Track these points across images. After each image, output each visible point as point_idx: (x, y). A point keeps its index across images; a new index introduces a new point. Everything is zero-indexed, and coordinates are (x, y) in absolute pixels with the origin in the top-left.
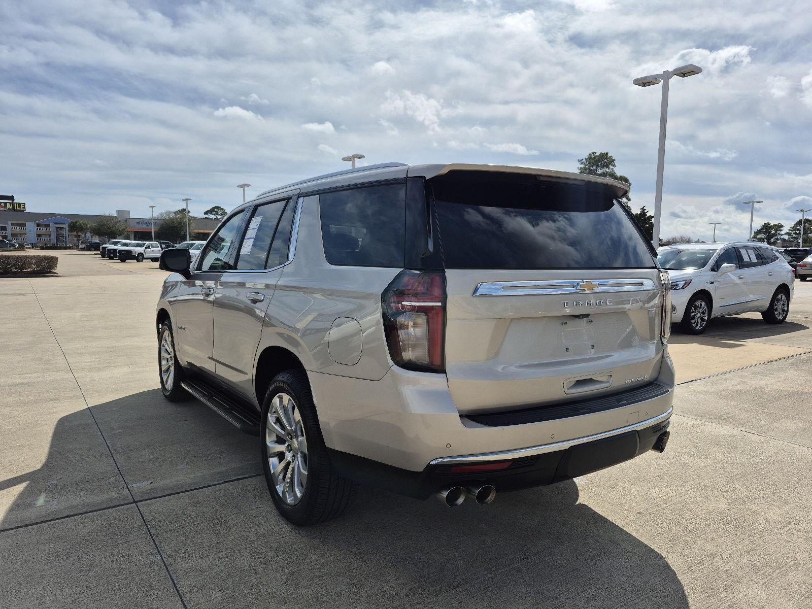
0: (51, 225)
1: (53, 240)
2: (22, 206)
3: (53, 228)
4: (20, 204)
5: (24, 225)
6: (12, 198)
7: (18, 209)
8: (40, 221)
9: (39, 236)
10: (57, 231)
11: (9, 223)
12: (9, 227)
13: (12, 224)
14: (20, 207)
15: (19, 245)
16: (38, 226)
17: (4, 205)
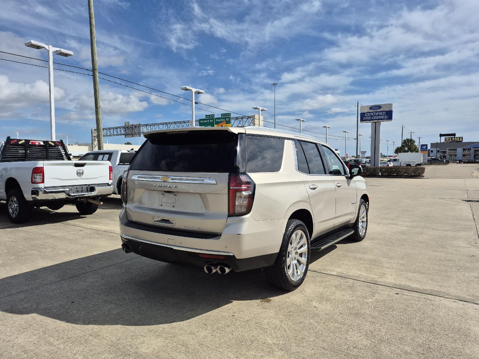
0: (472, 148)
1: (472, 158)
2: (461, 139)
3: (473, 150)
4: (460, 138)
5: (456, 150)
6: (454, 135)
7: (458, 140)
8: (465, 147)
9: (464, 155)
10: (475, 152)
11: (448, 149)
12: (447, 151)
14: (460, 139)
15: (446, 161)
16: (464, 150)
17: (450, 138)
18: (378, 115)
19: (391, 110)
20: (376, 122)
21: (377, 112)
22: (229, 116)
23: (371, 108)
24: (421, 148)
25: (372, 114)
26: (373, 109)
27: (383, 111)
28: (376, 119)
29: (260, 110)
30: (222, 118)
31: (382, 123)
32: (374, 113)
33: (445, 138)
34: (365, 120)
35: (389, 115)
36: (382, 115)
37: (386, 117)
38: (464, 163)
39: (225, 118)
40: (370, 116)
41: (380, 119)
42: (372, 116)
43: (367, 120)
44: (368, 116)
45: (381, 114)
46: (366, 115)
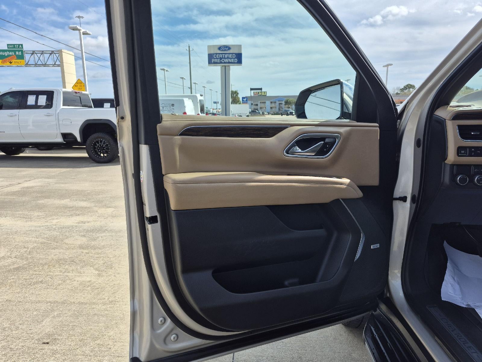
0: (277, 102)
1: (277, 110)
2: (265, 93)
4: (264, 92)
5: (265, 103)
6: (261, 89)
8: (271, 101)
9: (271, 108)
10: (279, 105)
11: (259, 102)
12: (259, 103)
13: (260, 103)
15: (262, 113)
16: (271, 103)
17: (258, 93)
18: (228, 58)
19: (240, 52)
20: (225, 66)
21: (226, 54)
22: (21, 48)
23: (220, 48)
24: (243, 100)
25: (221, 56)
26: (222, 50)
27: (232, 54)
28: (226, 62)
29: (81, 32)
30: (9, 51)
31: (231, 67)
32: (223, 55)
33: (254, 92)
34: (215, 63)
35: (238, 59)
36: (232, 58)
37: (236, 60)
38: (272, 114)
39: (15, 51)
40: (218, 58)
41: (230, 63)
42: (221, 59)
43: (216, 63)
44: (216, 58)
45: (230, 56)
46: (215, 56)
